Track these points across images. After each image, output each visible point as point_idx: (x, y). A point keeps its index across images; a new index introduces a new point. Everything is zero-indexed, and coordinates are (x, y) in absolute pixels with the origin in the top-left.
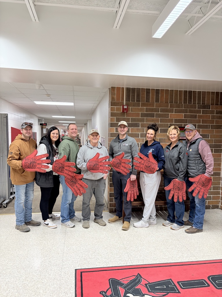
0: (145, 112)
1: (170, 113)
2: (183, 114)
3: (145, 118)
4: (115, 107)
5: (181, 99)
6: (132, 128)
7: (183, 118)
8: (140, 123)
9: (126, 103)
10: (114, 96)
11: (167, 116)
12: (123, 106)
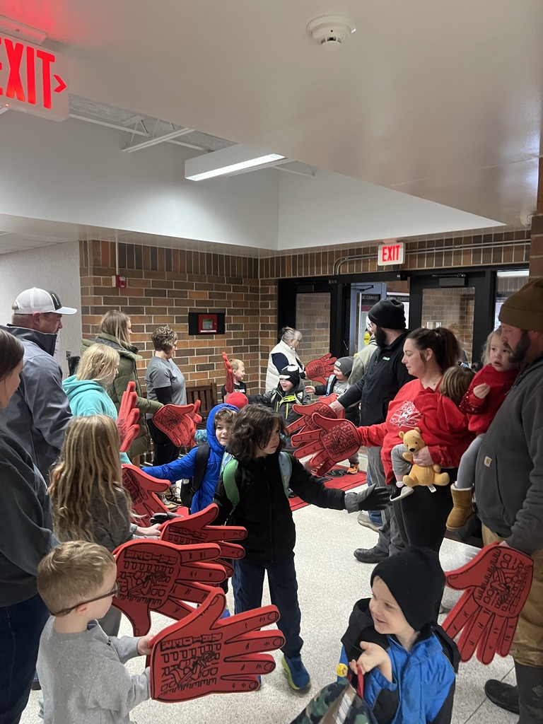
0: (152, 288)
1: (188, 291)
2: (208, 292)
3: (152, 298)
4: (101, 277)
5: (202, 267)
6: (133, 315)
7: (208, 299)
8: (144, 307)
9: (120, 271)
10: (98, 257)
11: (184, 294)
12: (118, 278)
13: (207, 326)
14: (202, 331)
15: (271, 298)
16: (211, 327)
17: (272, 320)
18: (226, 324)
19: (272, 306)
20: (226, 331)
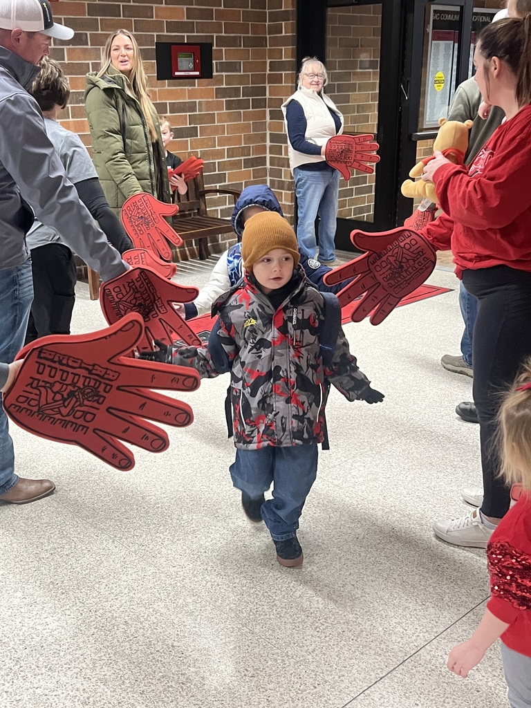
1: (154, 6)
2: (185, 7)
3: (99, 18)
7: (186, 20)
8: (88, 33)
11: (148, 12)
13: (185, 65)
14: (177, 74)
15: (285, 16)
16: (191, 66)
17: (287, 54)
18: (214, 62)
19: (287, 30)
20: (215, 74)
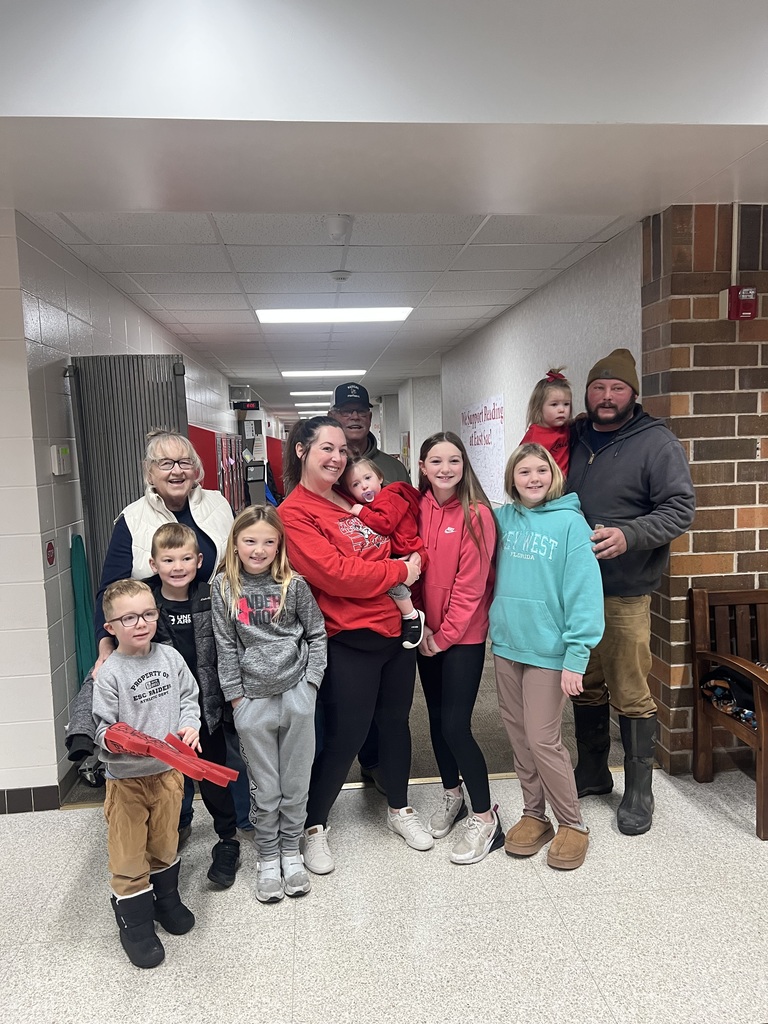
4: (691, 297)
9: (741, 277)
10: (684, 248)
12: (734, 293)
